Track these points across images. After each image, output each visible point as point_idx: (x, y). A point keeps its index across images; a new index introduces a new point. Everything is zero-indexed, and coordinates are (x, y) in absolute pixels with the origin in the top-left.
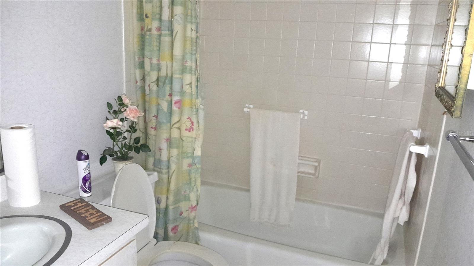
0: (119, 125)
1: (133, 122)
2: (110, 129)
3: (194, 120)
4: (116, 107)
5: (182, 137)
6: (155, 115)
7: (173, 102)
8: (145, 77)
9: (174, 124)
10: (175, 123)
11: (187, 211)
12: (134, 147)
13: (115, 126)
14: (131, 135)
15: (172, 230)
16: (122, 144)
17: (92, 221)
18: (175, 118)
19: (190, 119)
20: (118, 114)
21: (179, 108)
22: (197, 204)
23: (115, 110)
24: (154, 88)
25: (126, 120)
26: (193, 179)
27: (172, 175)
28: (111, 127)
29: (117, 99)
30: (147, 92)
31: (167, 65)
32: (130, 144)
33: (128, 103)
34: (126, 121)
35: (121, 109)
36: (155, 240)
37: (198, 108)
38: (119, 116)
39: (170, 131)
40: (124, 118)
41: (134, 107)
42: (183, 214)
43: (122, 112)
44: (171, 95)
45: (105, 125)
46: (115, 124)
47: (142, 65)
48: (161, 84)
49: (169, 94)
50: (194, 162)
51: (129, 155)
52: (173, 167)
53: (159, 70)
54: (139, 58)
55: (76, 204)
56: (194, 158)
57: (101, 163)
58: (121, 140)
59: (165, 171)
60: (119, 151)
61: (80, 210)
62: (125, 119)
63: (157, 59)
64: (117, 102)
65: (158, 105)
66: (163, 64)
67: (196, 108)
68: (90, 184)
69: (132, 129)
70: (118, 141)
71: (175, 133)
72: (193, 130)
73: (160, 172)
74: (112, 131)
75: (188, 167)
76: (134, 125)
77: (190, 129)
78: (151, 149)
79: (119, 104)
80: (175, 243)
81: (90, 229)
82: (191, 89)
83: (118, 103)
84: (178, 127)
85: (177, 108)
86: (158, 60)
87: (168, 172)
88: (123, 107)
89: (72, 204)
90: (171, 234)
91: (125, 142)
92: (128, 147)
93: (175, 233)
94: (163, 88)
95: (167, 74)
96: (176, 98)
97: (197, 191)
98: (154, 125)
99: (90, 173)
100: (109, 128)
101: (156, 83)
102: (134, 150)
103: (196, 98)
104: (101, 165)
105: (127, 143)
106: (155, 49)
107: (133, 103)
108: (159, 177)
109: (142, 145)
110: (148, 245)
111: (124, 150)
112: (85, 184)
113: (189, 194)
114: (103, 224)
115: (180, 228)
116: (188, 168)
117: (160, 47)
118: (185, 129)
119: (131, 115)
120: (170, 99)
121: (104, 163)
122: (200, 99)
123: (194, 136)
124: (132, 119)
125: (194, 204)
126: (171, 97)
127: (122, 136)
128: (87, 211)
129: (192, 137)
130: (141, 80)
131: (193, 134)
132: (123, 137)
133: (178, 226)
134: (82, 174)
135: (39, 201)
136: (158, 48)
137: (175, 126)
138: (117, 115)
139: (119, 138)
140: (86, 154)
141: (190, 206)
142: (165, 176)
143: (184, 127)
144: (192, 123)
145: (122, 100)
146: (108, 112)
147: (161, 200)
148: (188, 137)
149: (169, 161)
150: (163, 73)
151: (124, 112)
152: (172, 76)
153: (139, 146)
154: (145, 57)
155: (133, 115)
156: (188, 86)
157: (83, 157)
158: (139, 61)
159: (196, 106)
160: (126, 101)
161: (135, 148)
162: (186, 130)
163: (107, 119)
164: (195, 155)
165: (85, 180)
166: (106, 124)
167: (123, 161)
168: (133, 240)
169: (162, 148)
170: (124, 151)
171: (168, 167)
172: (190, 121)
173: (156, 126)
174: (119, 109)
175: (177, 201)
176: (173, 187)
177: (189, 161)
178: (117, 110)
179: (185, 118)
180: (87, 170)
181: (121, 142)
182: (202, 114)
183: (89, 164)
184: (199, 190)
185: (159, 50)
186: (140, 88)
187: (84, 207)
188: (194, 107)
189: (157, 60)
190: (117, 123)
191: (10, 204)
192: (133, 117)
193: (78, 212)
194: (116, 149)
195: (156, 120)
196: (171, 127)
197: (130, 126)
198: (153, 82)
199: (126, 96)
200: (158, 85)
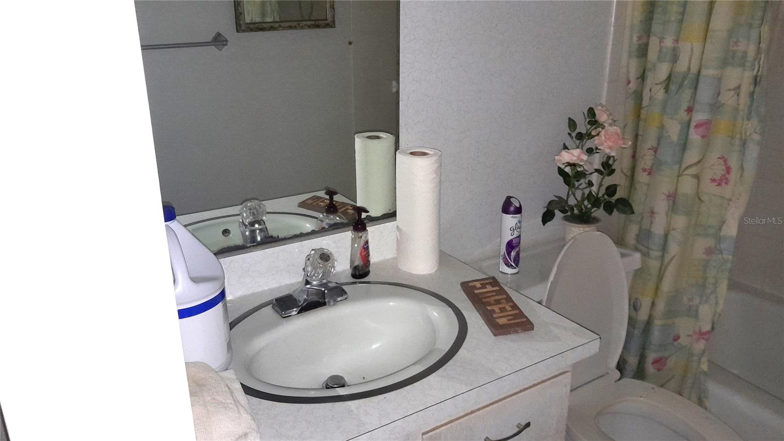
0: (582, 160)
1: (609, 157)
2: (566, 166)
3: (733, 163)
4: (582, 128)
5: (700, 195)
6: (653, 146)
7: (693, 124)
8: (646, 74)
9: (687, 168)
10: (690, 166)
11: (689, 336)
12: (605, 201)
13: (575, 162)
14: (602, 179)
15: (654, 363)
16: (583, 194)
17: (502, 321)
18: (692, 157)
19: (725, 161)
20: (585, 140)
21: (703, 137)
22: (713, 328)
23: (579, 133)
24: (660, 94)
25: (598, 151)
26: (711, 280)
27: (669, 263)
28: (567, 163)
29: (586, 113)
30: (645, 102)
31: (692, 50)
32: (598, 194)
33: (605, 122)
34: (597, 153)
35: (591, 131)
36: (618, 374)
37: (745, 139)
38: (585, 143)
39: (678, 179)
40: (594, 148)
41: (614, 129)
42: (679, 341)
43: (593, 137)
44: (690, 110)
45: (557, 157)
46: (575, 158)
47: (643, 51)
48: (673, 87)
49: (686, 109)
50: (718, 248)
51: (592, 215)
52: (674, 248)
53: (675, 59)
54: (640, 38)
55: (483, 286)
56: (719, 239)
57: (544, 221)
58: (584, 186)
59: (655, 253)
60: (575, 205)
61: (488, 297)
62: (596, 150)
63: (675, 38)
64: (585, 119)
65: (662, 127)
66: (685, 48)
67: (741, 139)
68: (518, 255)
69: (606, 168)
70: (578, 188)
71: (687, 186)
72: (726, 183)
73: (645, 255)
74: (568, 170)
75: (704, 253)
76: (611, 162)
77: (721, 180)
78: (635, 208)
79: (589, 122)
80: (653, 388)
81: (495, 335)
82: (738, 100)
83: (588, 120)
84: (695, 173)
85: (699, 137)
86: (677, 41)
87: (663, 257)
88: (595, 128)
89: (478, 285)
90: (650, 369)
91: (590, 191)
92: (593, 200)
93: (659, 370)
94: (677, 96)
95: (689, 69)
96: (699, 116)
97: (717, 303)
98: (648, 166)
99: (519, 236)
100: (564, 164)
101: (664, 85)
102: (604, 208)
103: (745, 117)
104: (544, 225)
105: (594, 193)
106: (673, 19)
107: (615, 121)
108: (643, 262)
109: (618, 200)
110: (603, 378)
111: (586, 205)
112: (509, 253)
113: (698, 306)
114: (517, 332)
115: (670, 363)
116: (705, 256)
117: (683, 16)
118: (711, 179)
119: (606, 142)
120: (687, 119)
121: (549, 221)
122: (755, 121)
123: (728, 195)
124: (607, 151)
125: (707, 327)
126: (690, 115)
127: (586, 179)
128: (498, 302)
129: (723, 197)
130: (638, 78)
131: (727, 191)
132: (587, 182)
133: (667, 359)
134: (508, 237)
135: (436, 269)
136: (680, 17)
137: (688, 172)
138: (583, 141)
139: (579, 182)
140: (518, 205)
141: (697, 330)
142: (654, 264)
143: (708, 175)
144: (728, 170)
145: (594, 115)
146: (568, 135)
147: (641, 304)
148: (715, 195)
149: (666, 236)
150: (682, 66)
151: (596, 138)
152: (699, 72)
153: (614, 201)
154: (651, 35)
155: (611, 144)
156: (732, 93)
157: (512, 209)
158: (640, 42)
159: (743, 134)
160: (602, 117)
161: (605, 203)
162: (713, 180)
163: (565, 147)
164: (722, 233)
165: (510, 246)
166: (560, 156)
167: (580, 223)
168: (565, 372)
169: (656, 210)
170: (586, 207)
171: (664, 248)
172: (723, 163)
173: (652, 167)
174: (587, 130)
175: (670, 313)
176: (666, 286)
177: (710, 242)
178: (584, 132)
179: (713, 158)
180: (515, 231)
181: (582, 189)
182: (753, 152)
183: (520, 222)
184: (721, 302)
185: (681, 21)
186: (633, 94)
187: (495, 294)
188: (738, 136)
189: (673, 39)
190: (578, 157)
191: (399, 264)
192: (610, 148)
193: (484, 300)
194: (572, 201)
195: (653, 157)
196: (681, 172)
197: (603, 164)
198: (658, 82)
199: (605, 108)
200: (667, 89)
